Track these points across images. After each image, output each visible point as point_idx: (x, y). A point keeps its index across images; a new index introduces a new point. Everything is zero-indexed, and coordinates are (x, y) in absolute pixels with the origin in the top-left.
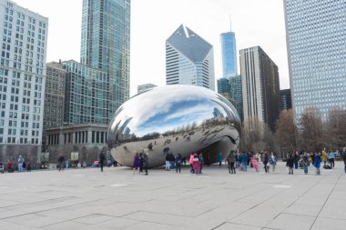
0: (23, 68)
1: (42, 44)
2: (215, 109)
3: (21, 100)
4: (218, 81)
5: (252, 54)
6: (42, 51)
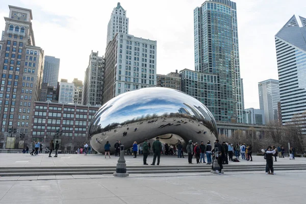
0: (140, 81)
6: (153, 66)
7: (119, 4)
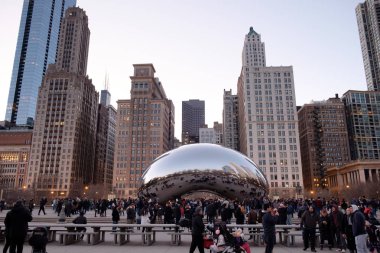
6: (291, 98)
7: (251, 29)
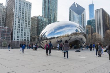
0: (24, 18)
1: (30, 11)
2: (76, 29)
3: (24, 28)
4: (87, 21)
5: (99, 11)
